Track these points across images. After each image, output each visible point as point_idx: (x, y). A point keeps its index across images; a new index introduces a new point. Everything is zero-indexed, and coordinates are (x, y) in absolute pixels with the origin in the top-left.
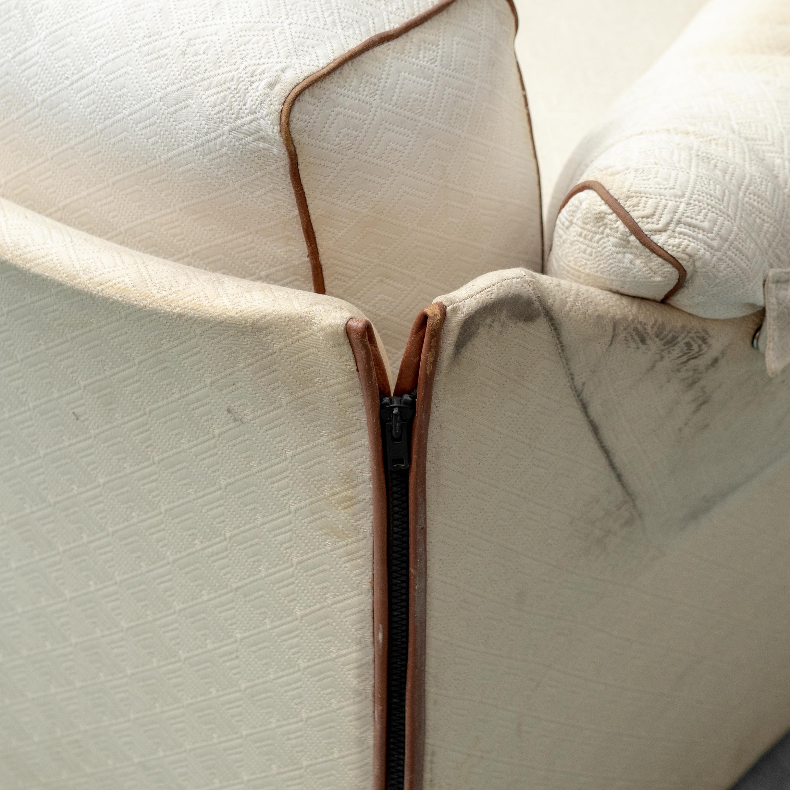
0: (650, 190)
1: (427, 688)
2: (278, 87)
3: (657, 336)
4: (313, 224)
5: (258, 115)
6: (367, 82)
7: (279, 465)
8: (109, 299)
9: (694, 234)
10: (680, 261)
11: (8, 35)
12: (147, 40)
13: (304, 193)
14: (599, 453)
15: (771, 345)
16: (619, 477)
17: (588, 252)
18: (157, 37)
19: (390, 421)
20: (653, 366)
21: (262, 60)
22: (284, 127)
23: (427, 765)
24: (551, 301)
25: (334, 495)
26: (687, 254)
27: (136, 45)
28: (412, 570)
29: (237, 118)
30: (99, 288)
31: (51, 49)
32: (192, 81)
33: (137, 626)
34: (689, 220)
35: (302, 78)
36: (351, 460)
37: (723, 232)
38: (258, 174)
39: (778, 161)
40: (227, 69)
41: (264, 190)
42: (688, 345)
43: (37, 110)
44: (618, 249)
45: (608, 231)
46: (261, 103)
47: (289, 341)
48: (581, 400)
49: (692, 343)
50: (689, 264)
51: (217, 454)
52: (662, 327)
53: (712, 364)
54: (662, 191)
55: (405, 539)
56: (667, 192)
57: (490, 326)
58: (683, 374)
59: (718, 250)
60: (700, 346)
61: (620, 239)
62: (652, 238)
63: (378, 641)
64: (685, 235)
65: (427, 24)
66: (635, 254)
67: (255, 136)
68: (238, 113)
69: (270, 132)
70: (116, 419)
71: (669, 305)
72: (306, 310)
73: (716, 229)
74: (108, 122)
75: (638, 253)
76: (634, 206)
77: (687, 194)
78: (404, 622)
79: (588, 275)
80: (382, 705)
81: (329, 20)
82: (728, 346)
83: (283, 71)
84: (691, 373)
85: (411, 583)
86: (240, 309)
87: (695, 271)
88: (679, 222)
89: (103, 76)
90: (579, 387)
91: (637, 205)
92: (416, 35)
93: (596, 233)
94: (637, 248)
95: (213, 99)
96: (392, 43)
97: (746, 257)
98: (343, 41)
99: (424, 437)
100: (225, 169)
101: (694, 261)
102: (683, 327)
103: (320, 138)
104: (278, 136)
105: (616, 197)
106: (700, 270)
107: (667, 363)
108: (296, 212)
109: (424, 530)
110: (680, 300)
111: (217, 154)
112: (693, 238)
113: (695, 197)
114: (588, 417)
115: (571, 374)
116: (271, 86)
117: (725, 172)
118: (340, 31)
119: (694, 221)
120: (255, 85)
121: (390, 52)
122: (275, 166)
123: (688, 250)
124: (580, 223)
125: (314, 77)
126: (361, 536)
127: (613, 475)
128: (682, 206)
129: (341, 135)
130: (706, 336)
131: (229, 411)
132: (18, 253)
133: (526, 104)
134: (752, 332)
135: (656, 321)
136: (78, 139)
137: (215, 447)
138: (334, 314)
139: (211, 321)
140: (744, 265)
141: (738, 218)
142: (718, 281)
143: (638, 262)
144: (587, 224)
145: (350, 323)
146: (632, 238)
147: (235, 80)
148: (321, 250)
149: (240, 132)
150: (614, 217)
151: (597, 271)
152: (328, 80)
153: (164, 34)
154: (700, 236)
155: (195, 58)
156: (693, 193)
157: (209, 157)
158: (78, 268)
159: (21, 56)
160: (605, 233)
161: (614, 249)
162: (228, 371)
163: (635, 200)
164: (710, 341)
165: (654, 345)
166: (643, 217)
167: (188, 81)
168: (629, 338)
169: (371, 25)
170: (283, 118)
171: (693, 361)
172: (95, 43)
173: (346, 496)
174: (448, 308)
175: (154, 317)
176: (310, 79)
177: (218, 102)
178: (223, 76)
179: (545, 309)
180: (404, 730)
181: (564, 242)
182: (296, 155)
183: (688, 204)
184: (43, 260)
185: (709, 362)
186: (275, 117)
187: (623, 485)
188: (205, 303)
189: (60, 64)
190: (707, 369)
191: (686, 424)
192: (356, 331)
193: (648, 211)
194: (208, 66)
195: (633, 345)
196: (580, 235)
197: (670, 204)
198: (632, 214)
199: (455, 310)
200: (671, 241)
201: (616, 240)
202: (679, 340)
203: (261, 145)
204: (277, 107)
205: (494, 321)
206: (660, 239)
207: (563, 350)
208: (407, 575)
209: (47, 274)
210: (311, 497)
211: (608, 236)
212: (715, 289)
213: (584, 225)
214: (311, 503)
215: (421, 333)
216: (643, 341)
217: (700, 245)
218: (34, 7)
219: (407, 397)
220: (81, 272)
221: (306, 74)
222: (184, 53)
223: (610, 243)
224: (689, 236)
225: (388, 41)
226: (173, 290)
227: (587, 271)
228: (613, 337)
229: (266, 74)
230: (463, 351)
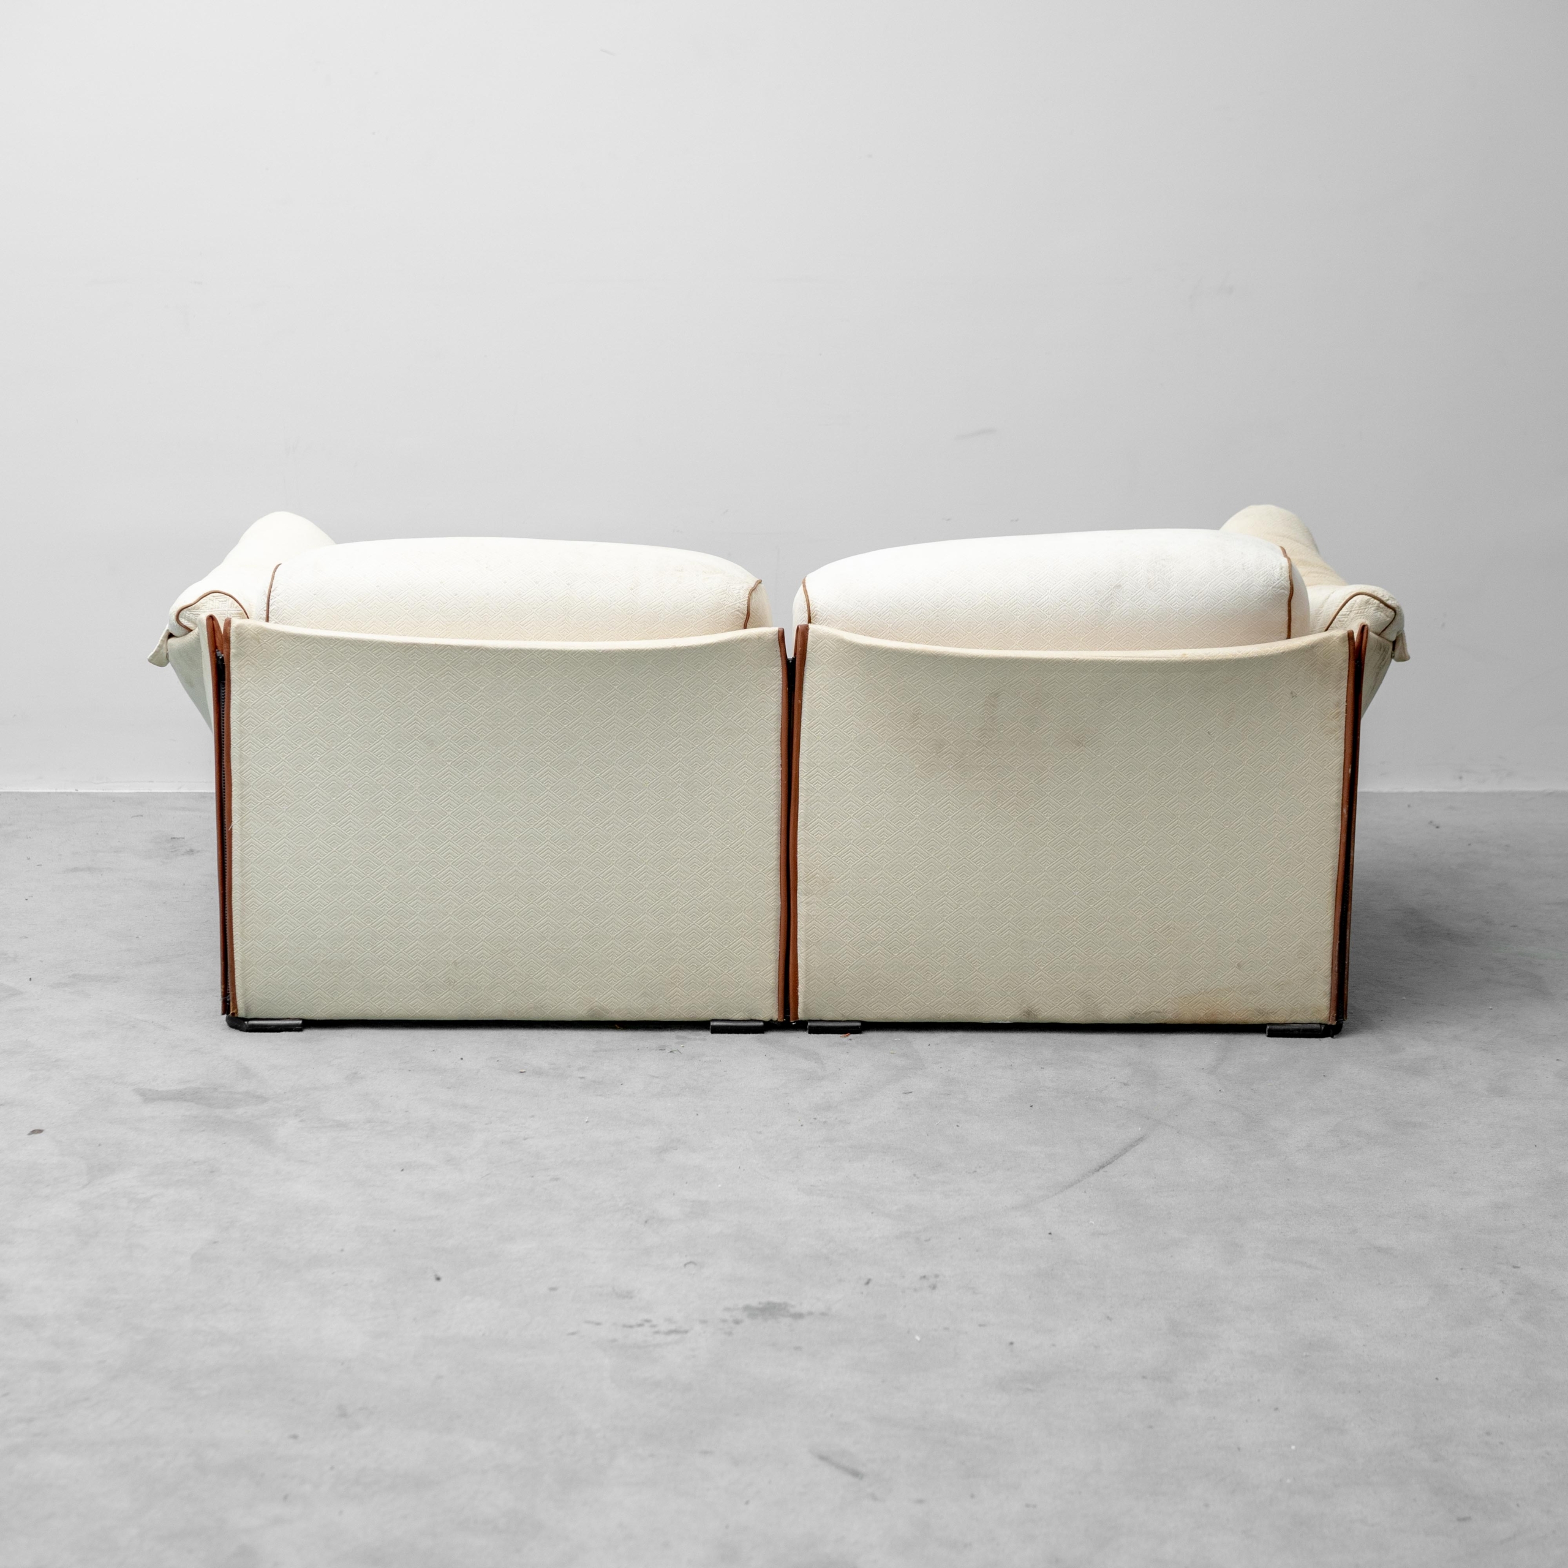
10: (1396, 607)
25: (1332, 714)
44: (1372, 610)
45: (1368, 605)
62: (1385, 601)
93: (1365, 609)
94: (1383, 609)
101: (1400, 606)
106: (1402, 609)
112: (1399, 598)
123: (1398, 602)
146: (1380, 604)
173: (1336, 713)
200: (1392, 600)
201: (1372, 607)
213: (1357, 608)
217: (1401, 600)
223: (1368, 610)
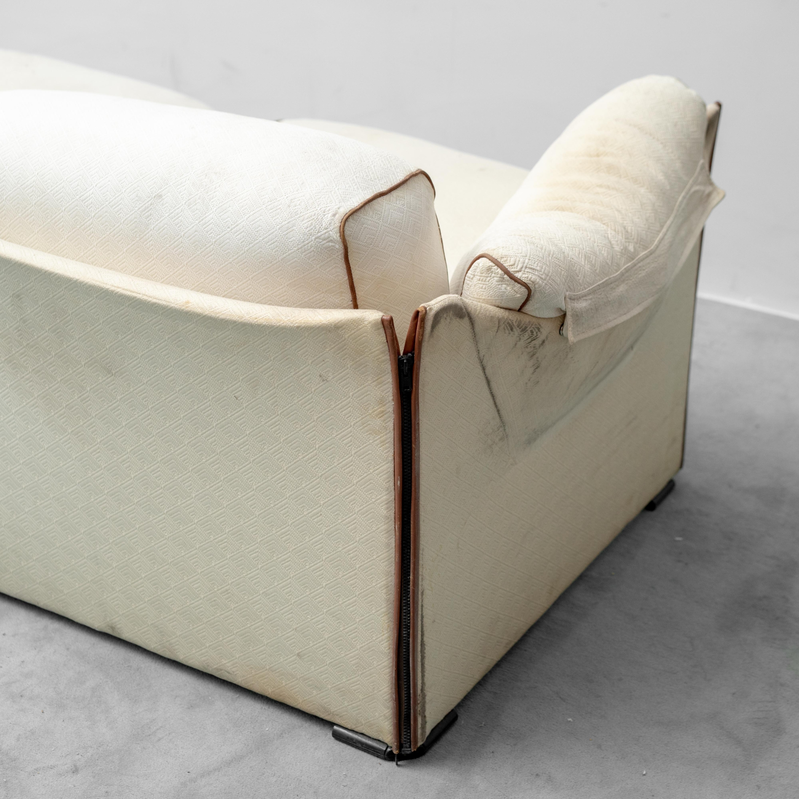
0: (512, 254)
1: (420, 513)
2: (337, 216)
3: (518, 327)
4: (354, 284)
5: (329, 229)
6: (376, 213)
7: (346, 401)
8: (261, 325)
9: (534, 272)
10: (529, 285)
11: (196, 212)
12: (270, 203)
13: (350, 267)
14: (489, 396)
15: (570, 329)
16: (498, 411)
17: (484, 287)
18: (274, 201)
19: (403, 367)
20: (516, 344)
21: (328, 205)
22: (342, 233)
23: (421, 556)
24: (470, 309)
25: (374, 411)
26: (532, 281)
27: (265, 206)
28: (413, 446)
29: (318, 232)
30: (255, 320)
31: (220, 215)
32: (295, 218)
33: (265, 511)
34: (530, 266)
35: (348, 211)
36: (383, 391)
37: (546, 272)
38: (329, 259)
39: (563, 247)
40: (312, 210)
41: (331, 268)
42: (532, 332)
43: (212, 246)
44: (499, 283)
45: (493, 275)
46: (330, 224)
47: (353, 332)
48: (482, 365)
49: (533, 330)
50: (533, 286)
51: (313, 402)
52: (520, 322)
53: (542, 344)
54: (517, 254)
55: (410, 430)
56: (518, 255)
57: (446, 318)
58: (529, 350)
59: (545, 280)
60: (537, 333)
61: (500, 277)
62: (515, 275)
63: (398, 486)
64: (529, 273)
65: (399, 189)
66: (507, 284)
67: (328, 240)
68: (319, 230)
69: (335, 237)
70: (258, 394)
71: (522, 312)
72: (361, 315)
73: (543, 270)
74: (251, 245)
75: (508, 283)
76: (505, 261)
77: (528, 256)
78: (410, 475)
79: (484, 300)
80: (400, 521)
81: (355, 187)
82: (549, 333)
83: (339, 208)
84: (532, 349)
85: (413, 452)
86: (328, 319)
87: (535, 291)
88: (526, 267)
89: (248, 223)
90: (482, 358)
91: (506, 261)
92: (394, 193)
93: (487, 277)
94: (508, 281)
95: (306, 225)
96: (385, 197)
97: (557, 284)
98: (364, 196)
99: (418, 374)
100: (312, 259)
101: (535, 285)
102: (529, 322)
103: (358, 239)
104: (339, 238)
105: (496, 258)
106: (537, 289)
107: (522, 343)
108: (347, 278)
109: (418, 423)
110: (528, 308)
111: (309, 251)
112: (533, 274)
113: (531, 256)
114: (485, 375)
115: (478, 350)
116: (334, 215)
117: (542, 249)
118: (361, 191)
119: (533, 267)
120: (326, 216)
121: (384, 200)
122: (336, 255)
123: (532, 279)
124: (479, 274)
125: (354, 210)
126: (388, 432)
127: (495, 409)
128: (527, 261)
129: (367, 238)
130: (540, 327)
131: (320, 376)
132: (212, 310)
133: (440, 234)
134: (559, 326)
135: (517, 319)
136: (234, 257)
137: (312, 398)
138: (375, 314)
139: (314, 327)
140: (556, 288)
141: (551, 266)
142: (545, 295)
143: (508, 288)
144: (482, 273)
145: (383, 317)
146: (506, 276)
147: (316, 215)
148: (358, 297)
149: (320, 239)
150: (496, 267)
151: (489, 297)
152: (359, 212)
153: (278, 199)
154: (536, 273)
155: (295, 208)
156: (530, 255)
157: (304, 254)
158: (243, 313)
159: (204, 221)
160: (492, 276)
161: (497, 283)
162: (321, 354)
163: (505, 259)
164: (542, 330)
165: (517, 332)
166: (510, 266)
167: (293, 219)
168: (506, 328)
169: (374, 189)
170: (341, 229)
171: (533, 341)
172: (243, 209)
173: (380, 411)
174: (427, 309)
175: (284, 330)
176: (352, 211)
177: (309, 226)
178: (310, 214)
179: (468, 313)
180: (410, 536)
181: (470, 287)
182: (347, 248)
183: (529, 259)
184: (225, 312)
185: (541, 343)
186: (337, 229)
187: (500, 416)
188: (310, 319)
189: (225, 221)
190: (540, 347)
191: (529, 380)
192: (387, 320)
193: (512, 263)
194: (302, 210)
195: (507, 332)
196: (479, 280)
197: (521, 260)
198: (504, 265)
199: (431, 309)
200: (524, 276)
201: (498, 278)
202: (527, 329)
203: (331, 244)
204: (338, 224)
205: (447, 316)
206: (518, 275)
207: (475, 336)
208: (411, 449)
209: (228, 318)
210: (362, 415)
211: (493, 277)
212: (545, 299)
213: (482, 275)
214: (362, 418)
215: (416, 320)
216: (512, 329)
217: (537, 277)
218: (209, 197)
219: (410, 354)
220: (246, 315)
221: (350, 209)
222: (289, 206)
223: (495, 281)
224: (532, 273)
225: (383, 196)
226: (293, 316)
227: (483, 298)
228: (499, 327)
229: (331, 211)
230: (434, 330)
